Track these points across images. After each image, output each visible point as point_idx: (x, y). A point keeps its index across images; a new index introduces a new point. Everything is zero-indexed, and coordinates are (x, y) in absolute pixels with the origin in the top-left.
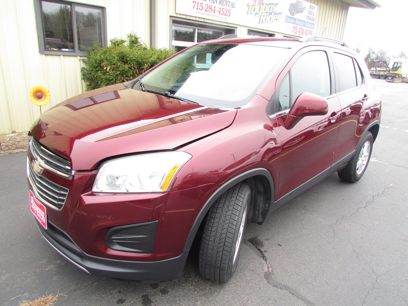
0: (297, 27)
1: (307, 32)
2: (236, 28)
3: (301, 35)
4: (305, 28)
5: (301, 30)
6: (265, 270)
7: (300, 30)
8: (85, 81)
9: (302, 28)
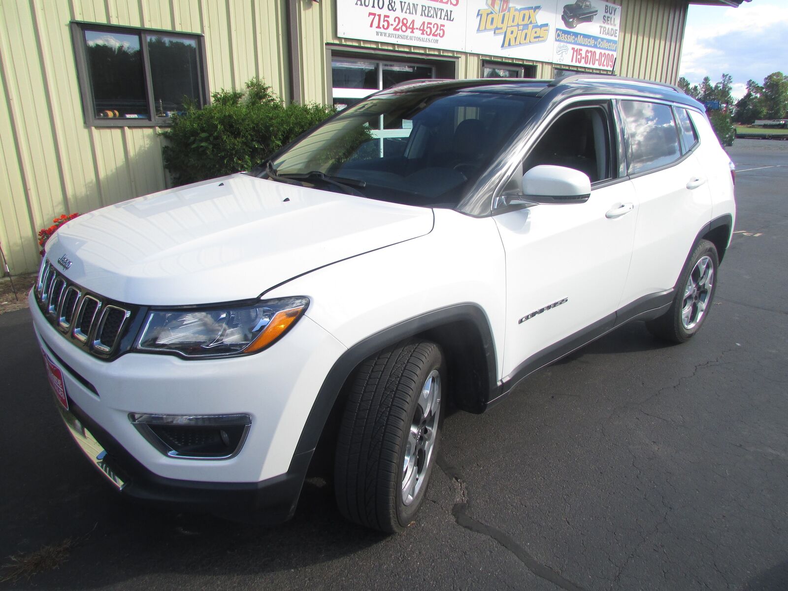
0: (581, 50)
1: (603, 59)
2: (458, 58)
3: (590, 64)
4: (598, 51)
5: (589, 55)
6: (455, 500)
7: (587, 54)
8: (170, 172)
9: (591, 52)
